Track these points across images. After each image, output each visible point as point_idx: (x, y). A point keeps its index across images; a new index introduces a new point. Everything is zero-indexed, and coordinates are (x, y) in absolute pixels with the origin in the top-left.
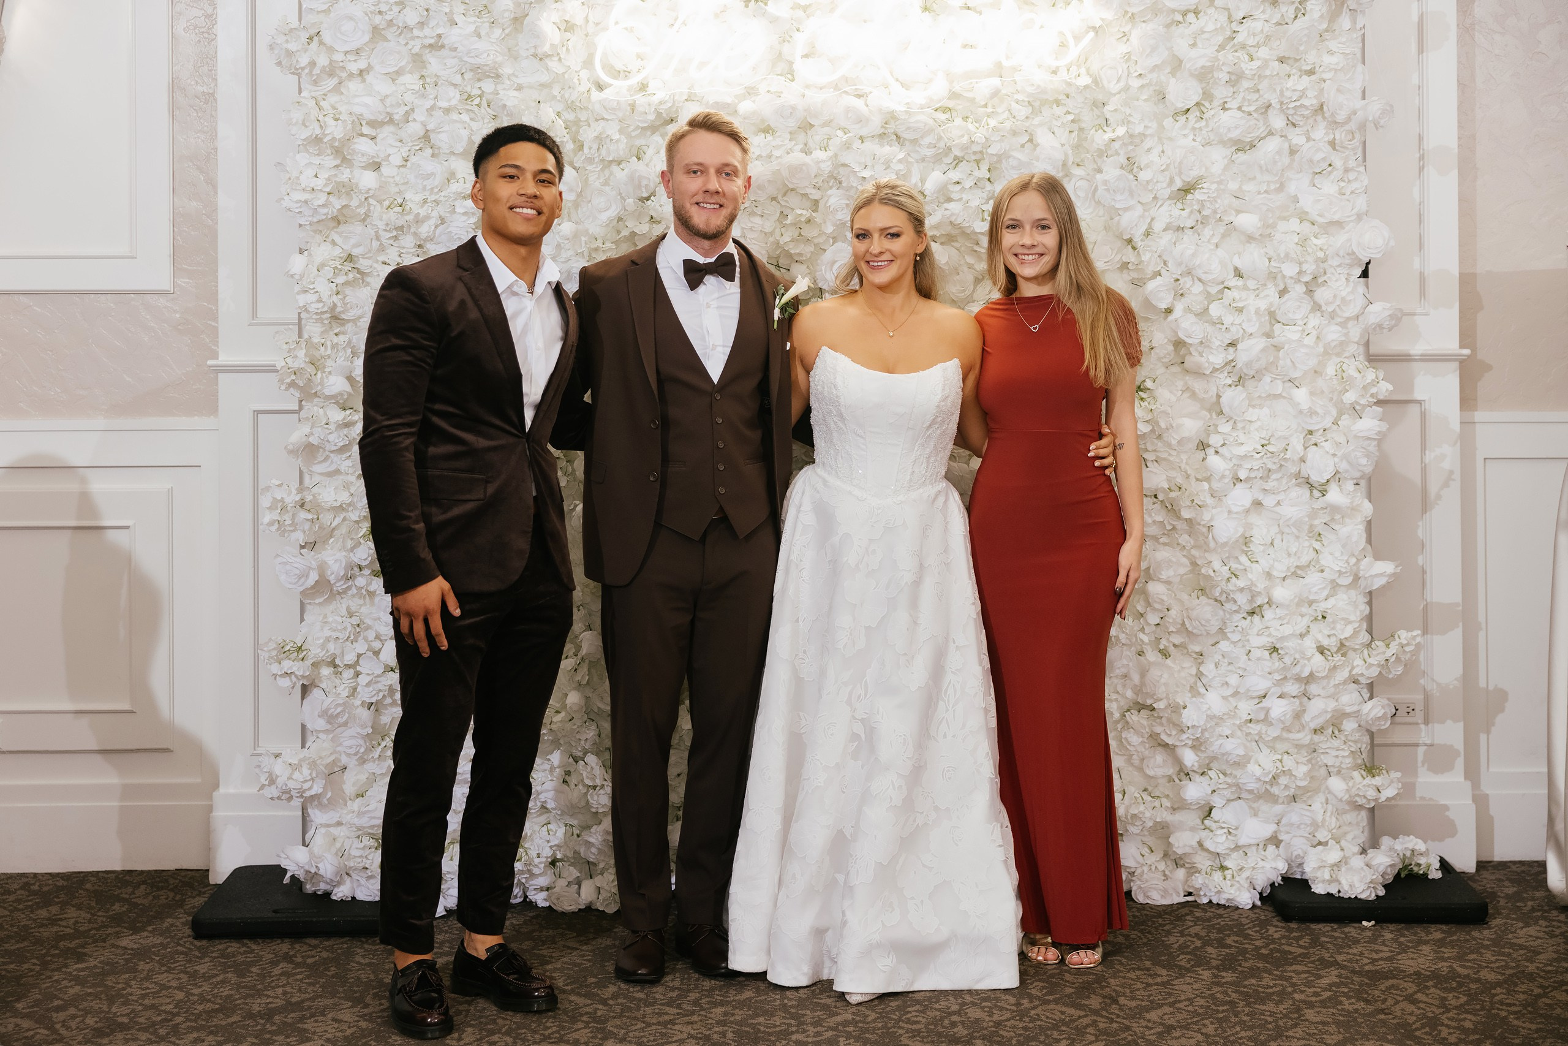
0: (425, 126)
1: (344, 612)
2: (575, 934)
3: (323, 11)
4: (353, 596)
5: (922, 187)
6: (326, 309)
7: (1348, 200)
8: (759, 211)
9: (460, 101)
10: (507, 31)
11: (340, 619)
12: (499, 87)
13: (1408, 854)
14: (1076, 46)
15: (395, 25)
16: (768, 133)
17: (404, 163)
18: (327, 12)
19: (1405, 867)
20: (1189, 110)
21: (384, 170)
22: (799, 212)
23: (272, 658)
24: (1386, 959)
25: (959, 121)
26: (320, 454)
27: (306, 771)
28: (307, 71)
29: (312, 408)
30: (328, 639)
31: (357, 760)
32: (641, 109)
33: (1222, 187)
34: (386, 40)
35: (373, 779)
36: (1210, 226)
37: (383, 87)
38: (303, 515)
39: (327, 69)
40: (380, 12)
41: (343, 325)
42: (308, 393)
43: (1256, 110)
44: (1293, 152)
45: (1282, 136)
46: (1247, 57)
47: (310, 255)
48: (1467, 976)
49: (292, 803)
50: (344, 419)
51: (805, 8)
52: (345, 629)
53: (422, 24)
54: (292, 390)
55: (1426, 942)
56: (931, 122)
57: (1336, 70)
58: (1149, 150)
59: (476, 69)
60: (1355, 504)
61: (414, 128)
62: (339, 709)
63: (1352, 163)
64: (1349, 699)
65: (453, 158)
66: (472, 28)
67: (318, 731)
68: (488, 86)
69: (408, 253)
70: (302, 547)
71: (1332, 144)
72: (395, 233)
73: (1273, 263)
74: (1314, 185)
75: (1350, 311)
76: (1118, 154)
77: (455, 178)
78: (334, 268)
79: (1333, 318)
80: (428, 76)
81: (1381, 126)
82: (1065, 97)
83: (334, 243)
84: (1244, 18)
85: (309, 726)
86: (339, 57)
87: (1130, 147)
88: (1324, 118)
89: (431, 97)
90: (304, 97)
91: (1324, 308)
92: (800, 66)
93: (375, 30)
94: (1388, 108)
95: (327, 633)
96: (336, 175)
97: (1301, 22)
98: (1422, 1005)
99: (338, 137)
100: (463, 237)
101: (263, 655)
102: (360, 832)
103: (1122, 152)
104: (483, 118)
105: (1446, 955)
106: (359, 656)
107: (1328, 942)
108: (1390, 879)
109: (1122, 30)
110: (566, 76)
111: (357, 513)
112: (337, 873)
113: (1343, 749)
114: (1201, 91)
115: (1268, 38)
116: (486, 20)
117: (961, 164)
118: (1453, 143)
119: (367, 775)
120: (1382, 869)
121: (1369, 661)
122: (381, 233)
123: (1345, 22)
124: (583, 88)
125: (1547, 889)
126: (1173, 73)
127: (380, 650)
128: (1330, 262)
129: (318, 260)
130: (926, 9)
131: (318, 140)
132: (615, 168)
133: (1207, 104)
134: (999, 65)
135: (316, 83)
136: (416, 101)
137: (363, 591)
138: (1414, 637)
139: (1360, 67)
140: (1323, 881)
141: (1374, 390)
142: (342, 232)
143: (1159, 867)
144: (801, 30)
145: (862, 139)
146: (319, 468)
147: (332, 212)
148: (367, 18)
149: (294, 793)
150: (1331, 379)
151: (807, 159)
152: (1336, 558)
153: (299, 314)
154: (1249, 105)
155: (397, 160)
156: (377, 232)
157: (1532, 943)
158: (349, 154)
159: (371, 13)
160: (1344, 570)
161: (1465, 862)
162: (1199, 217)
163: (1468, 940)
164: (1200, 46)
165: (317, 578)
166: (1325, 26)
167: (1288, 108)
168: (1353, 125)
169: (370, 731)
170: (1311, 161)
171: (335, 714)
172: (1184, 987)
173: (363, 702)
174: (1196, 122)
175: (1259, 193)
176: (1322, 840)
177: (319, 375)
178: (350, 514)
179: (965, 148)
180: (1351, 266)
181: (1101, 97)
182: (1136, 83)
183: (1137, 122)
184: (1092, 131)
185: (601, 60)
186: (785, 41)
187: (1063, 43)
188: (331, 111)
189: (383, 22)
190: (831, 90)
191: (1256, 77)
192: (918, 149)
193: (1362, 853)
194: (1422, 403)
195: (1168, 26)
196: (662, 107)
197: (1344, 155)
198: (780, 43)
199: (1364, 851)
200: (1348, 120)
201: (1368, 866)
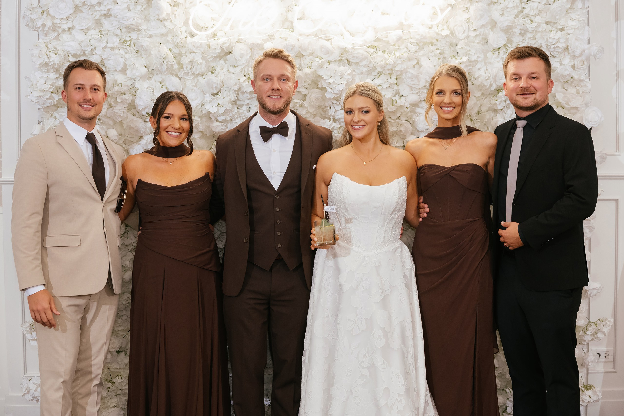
0: (101, 56)
7: (581, 96)
9: (119, 43)
10: (144, 7)
12: (140, 36)
14: (442, 14)
15: (86, 5)
20: (500, 48)
22: (296, 101)
23: (27, 331)
25: (380, 53)
28: (41, 29)
32: (213, 47)
34: (82, 12)
37: (80, 37)
39: (52, 28)
46: (529, 21)
47: (43, 124)
53: (99, 4)
56: (366, 53)
57: (575, 29)
58: (479, 69)
59: (127, 27)
63: (582, 77)
65: (116, 73)
66: (126, 5)
68: (134, 35)
71: (573, 67)
74: (564, 88)
77: (117, 84)
80: (103, 31)
81: (598, 58)
82: (436, 41)
83: (55, 118)
84: (528, 1)
86: (57, 21)
87: (470, 68)
88: (569, 53)
89: (104, 41)
90: (40, 42)
93: (76, 7)
94: (601, 49)
96: (55, 82)
97: (557, 3)
100: (121, 114)
104: (131, 52)
109: (465, 6)
110: (174, 30)
114: (506, 39)
115: (540, 11)
116: (133, 1)
117: (381, 76)
121: (588, 332)
123: (579, 4)
124: (183, 36)
126: (492, 29)
131: (46, 64)
133: (509, 45)
134: (401, 24)
135: (46, 35)
136: (96, 44)
139: (587, 27)
142: (59, 112)
144: (297, 5)
145: (329, 62)
147: (54, 102)
148: (72, 1)
151: (301, 73)
162: (504, 104)
164: (506, 15)
166: (569, 6)
167: (550, 48)
168: (583, 58)
170: (564, 75)
174: (504, 55)
179: (383, 67)
181: (454, 41)
182: (473, 34)
183: (473, 54)
184: (450, 59)
185: (192, 21)
186: (289, 11)
187: (435, 12)
188: (53, 49)
189: (80, 3)
190: (313, 37)
191: (534, 31)
192: (359, 67)
194: (616, 200)
195: (489, 5)
196: (224, 46)
197: (579, 73)
198: (286, 12)
200: (581, 54)
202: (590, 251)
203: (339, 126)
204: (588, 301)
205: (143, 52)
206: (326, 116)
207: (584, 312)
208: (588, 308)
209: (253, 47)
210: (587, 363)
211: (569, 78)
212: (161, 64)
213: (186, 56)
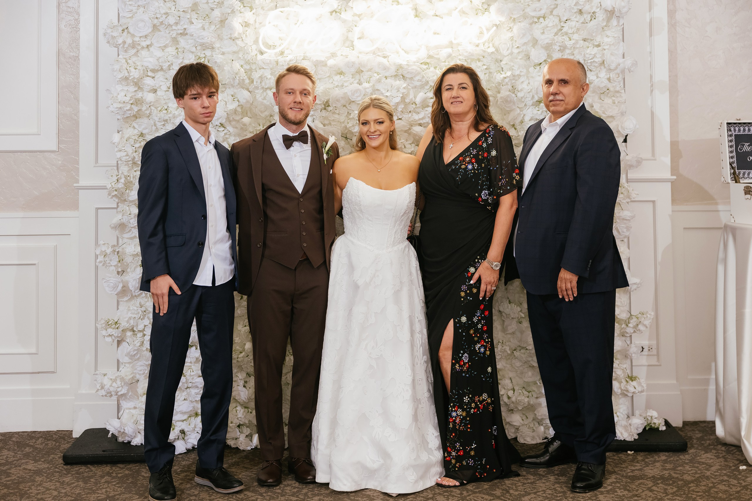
1: (138, 305)
2: (249, 461)
3: (130, 17)
4: (143, 297)
5: (415, 100)
6: (130, 159)
7: (617, 106)
8: (337, 112)
10: (217, 27)
11: (136, 308)
12: (214, 53)
13: (649, 418)
14: (488, 33)
15: (164, 24)
16: (342, 74)
17: (168, 89)
18: (132, 17)
19: (648, 425)
20: (541, 63)
21: (159, 93)
23: (103, 328)
24: (638, 470)
25: (432, 69)
26: (127, 228)
27: (119, 382)
28: (121, 46)
29: (123, 207)
30: (130, 318)
31: (144, 377)
32: (281, 64)
34: (160, 31)
37: (158, 53)
39: (132, 45)
40: (157, 18)
42: (121, 200)
46: (568, 39)
47: (123, 133)
48: (677, 478)
49: (112, 398)
51: (359, 16)
52: (139, 313)
53: (177, 24)
54: (114, 198)
55: (658, 461)
56: (419, 69)
57: (610, 45)
58: (522, 82)
59: (202, 45)
62: (135, 352)
63: (618, 89)
64: (620, 344)
66: (201, 25)
67: (125, 363)
68: (208, 53)
71: (609, 79)
72: (163, 123)
74: (601, 99)
76: (508, 84)
78: (134, 140)
80: (180, 48)
81: (632, 71)
82: (482, 58)
83: (134, 128)
84: (566, 20)
85: (121, 360)
86: (137, 39)
87: (513, 81)
88: (605, 67)
89: (181, 58)
90: (120, 58)
92: (356, 43)
93: (154, 26)
94: (635, 63)
95: (130, 315)
96: (135, 95)
97: (594, 22)
98: (655, 492)
99: (136, 77)
101: (99, 326)
103: (509, 84)
105: (667, 468)
106: (145, 326)
107: (611, 462)
108: (640, 430)
109: (509, 26)
110: (245, 48)
112: (134, 432)
114: (546, 55)
115: (578, 29)
116: (207, 21)
118: (667, 79)
120: (636, 426)
121: (630, 325)
122: (157, 123)
123: (614, 22)
124: (253, 53)
125: (716, 435)
126: (534, 46)
129: (126, 136)
130: (416, 16)
131: (126, 79)
132: (268, 92)
134: (451, 43)
135: (126, 51)
136: (173, 60)
139: (622, 43)
142: (138, 123)
143: (530, 425)
144: (357, 26)
145: (386, 77)
146: (126, 236)
147: (133, 113)
148: (150, 21)
149: (113, 393)
151: (360, 87)
153: (117, 161)
155: (164, 88)
156: (155, 122)
157: (709, 461)
158: (141, 85)
159: (153, 18)
161: (677, 422)
163: (677, 460)
164: (546, 33)
165: (123, 287)
166: (605, 24)
167: (587, 63)
168: (618, 71)
170: (599, 87)
171: (133, 354)
172: (541, 485)
177: (127, 191)
181: (499, 57)
182: (516, 51)
183: (516, 69)
184: (495, 74)
185: (262, 40)
186: (349, 31)
187: (481, 32)
188: (133, 65)
189: (158, 23)
190: (372, 54)
191: (573, 48)
192: (413, 82)
193: (627, 418)
194: (653, 202)
195: (531, 24)
196: (291, 62)
197: (614, 85)
198: (347, 32)
199: (628, 417)
200: (616, 68)
201: (630, 425)
202: (629, 249)
204: (629, 295)
207: (626, 305)
208: (629, 302)
209: (317, 64)
210: (630, 355)
211: (606, 90)
212: (234, 79)
213: (256, 71)
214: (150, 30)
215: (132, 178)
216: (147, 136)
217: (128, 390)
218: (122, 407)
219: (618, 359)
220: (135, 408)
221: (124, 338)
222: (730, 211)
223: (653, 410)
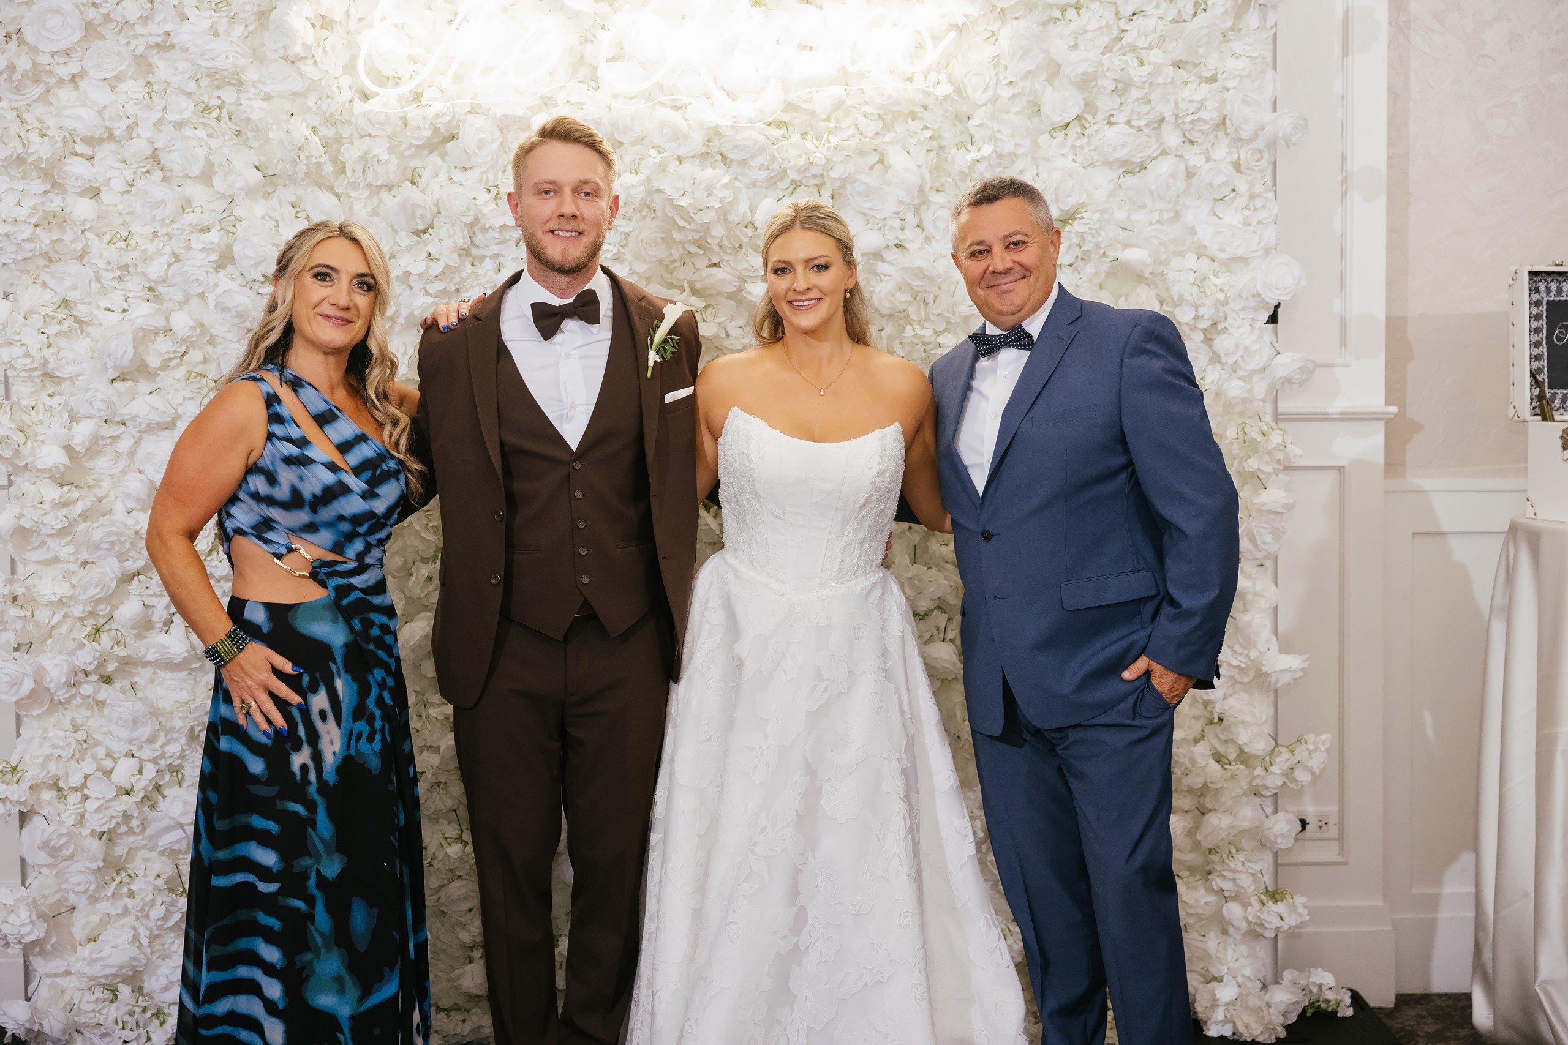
0: (153, 143)
1: (68, 726)
3: (25, 3)
4: (78, 706)
5: (752, 216)
6: (35, 365)
7: (1254, 232)
9: (194, 113)
10: (251, 28)
11: (62, 734)
12: (242, 96)
13: (1315, 990)
14: (935, 47)
15: (113, 21)
17: (129, 188)
18: (30, 3)
19: (1312, 1004)
20: (1068, 124)
21: (105, 197)
25: (796, 138)
26: (34, 539)
27: (24, 914)
28: (5, 76)
29: (24, 484)
30: (48, 758)
31: (87, 899)
32: (415, 124)
33: (1106, 217)
34: (103, 38)
35: (107, 920)
36: (1092, 263)
37: (100, 96)
38: (14, 612)
39: (31, 74)
40: (94, 5)
41: (60, 384)
42: (18, 469)
43: (1147, 125)
44: (1190, 175)
45: (1178, 156)
46: (1136, 62)
47: (16, 300)
49: (9, 951)
50: (61, 497)
52: (69, 745)
53: (145, 19)
56: (762, 139)
57: (1241, 77)
59: (212, 74)
60: (1257, 589)
61: (139, 147)
62: (63, 841)
63: (1258, 188)
64: (1248, 814)
65: (189, 182)
66: (207, 24)
67: (38, 865)
68: (229, 95)
69: (135, 297)
70: (17, 649)
71: (1237, 165)
72: (118, 273)
73: (1165, 307)
74: (1215, 214)
75: (1253, 364)
77: (191, 207)
78: (45, 316)
79: (1235, 371)
80: (155, 82)
81: (1294, 144)
82: (922, 109)
83: (45, 285)
84: (1133, 15)
85: (28, 859)
86: (44, 59)
88: (1227, 134)
89: (159, 108)
90: (2, 108)
91: (1224, 360)
92: (604, 71)
93: (89, 26)
94: (1301, 123)
95: (48, 751)
96: (43, 203)
97: (1202, 19)
99: (45, 157)
100: (201, 278)
102: (93, 983)
104: (223, 134)
106: (86, 777)
108: (1293, 1018)
109: (990, 28)
110: (323, 83)
111: (81, 609)
112: (64, 1031)
113: (1240, 872)
114: (1082, 102)
115: (1162, 38)
116: (224, 14)
117: (799, 189)
118: (1381, 164)
119: (100, 916)
120: (1282, 1007)
121: (1273, 769)
122: (102, 273)
123: (1253, 19)
124: (344, 97)
125: (1473, 1028)
126: (1050, 80)
127: (113, 769)
128: (1231, 305)
129: (26, 306)
130: (756, 2)
131: (20, 160)
132: (385, 195)
133: (1089, 118)
134: (843, 71)
135: (18, 90)
136: (139, 113)
137: (90, 700)
138: (1324, 741)
139: (1270, 73)
140: (1217, 1023)
141: (1281, 456)
142: (55, 273)
144: (606, 27)
145: (680, 160)
146: (34, 555)
147: (41, 248)
148: (78, 11)
149: (10, 939)
150: (1231, 443)
152: (1235, 652)
153: (6, 370)
154: (1139, 119)
155: (118, 185)
158: (61, 177)
160: (1243, 666)
161: (1380, 996)
162: (1078, 252)
164: (1082, 47)
165: (32, 686)
166: (1229, 24)
167: (1184, 123)
168: (1259, 144)
169: (101, 864)
170: (1211, 185)
171: (58, 845)
173: (93, 831)
174: (1076, 139)
175: (1151, 224)
176: (1216, 975)
177: (29, 444)
178: (73, 609)
179: (802, 170)
180: (1256, 310)
181: (964, 109)
182: (1005, 93)
183: (1007, 139)
184: (953, 151)
185: (365, 64)
186: (587, 42)
187: (919, 44)
188: (36, 125)
189: (98, 16)
190: (643, 100)
191: (1147, 85)
192: (747, 171)
193: (1261, 989)
194: (1340, 469)
195: (1045, 24)
196: (440, 120)
197: (1249, 178)
198: (581, 43)
199: (1264, 987)
200: (1256, 135)
201: (1268, 1005)
202: (1276, 585)
203: (704, 304)
204: (1272, 698)
205: (250, 134)
206: (675, 282)
207: (1265, 722)
208: (1271, 713)
209: (505, 124)
210: (1272, 838)
211: (1226, 190)
212: (294, 163)
213: (352, 144)
214: (78, 36)
215: (41, 412)
216: (80, 307)
217: (46, 932)
218: (35, 971)
219: (1244, 850)
220: (67, 973)
221: (36, 807)
222: (1526, 491)
223: (1325, 970)
